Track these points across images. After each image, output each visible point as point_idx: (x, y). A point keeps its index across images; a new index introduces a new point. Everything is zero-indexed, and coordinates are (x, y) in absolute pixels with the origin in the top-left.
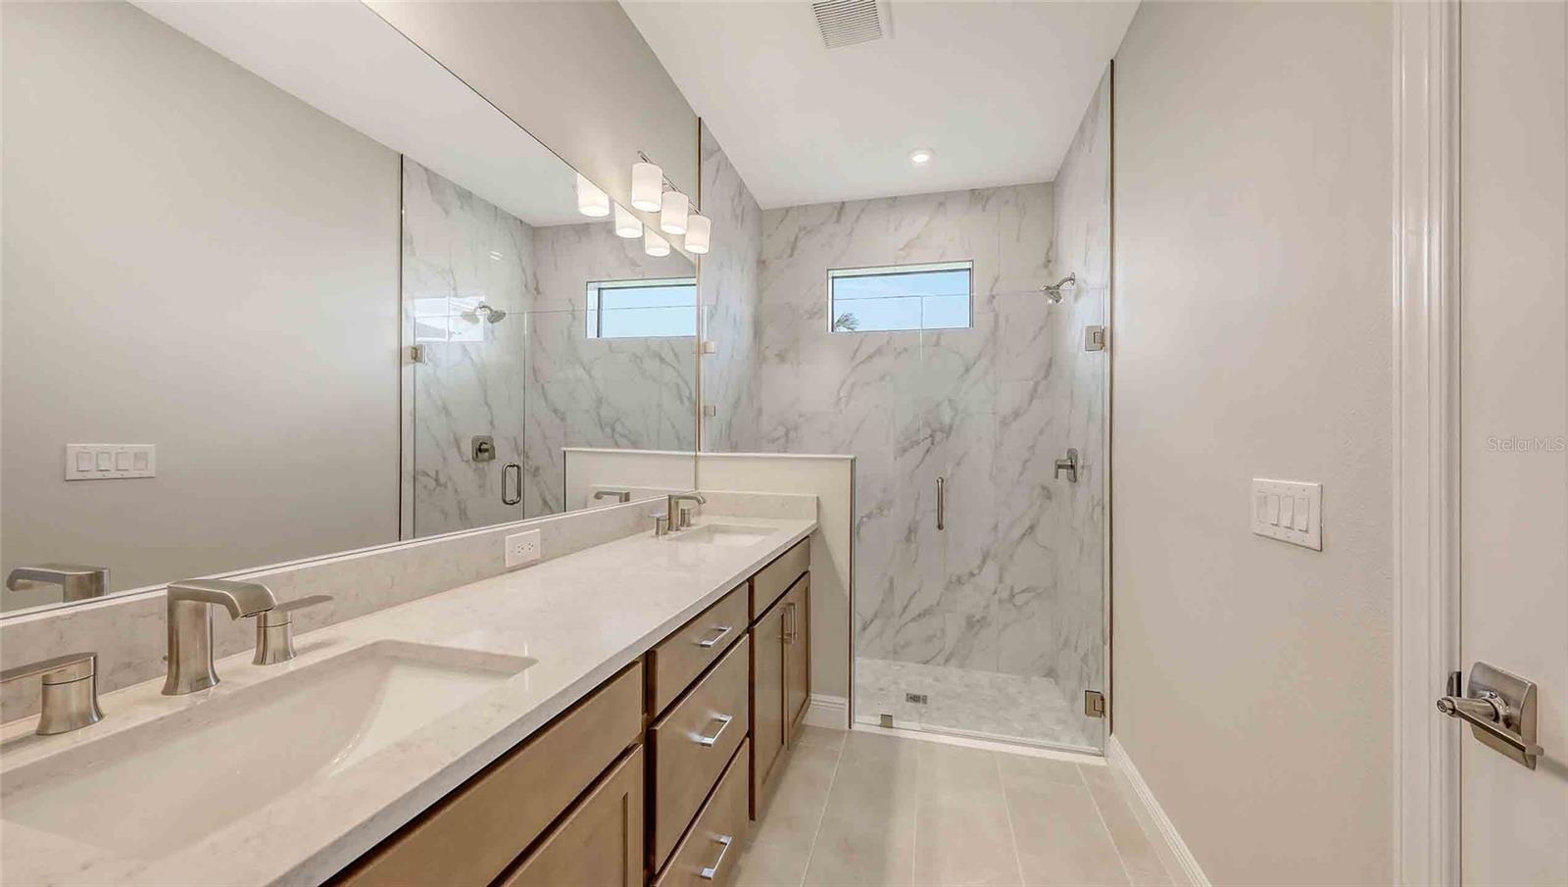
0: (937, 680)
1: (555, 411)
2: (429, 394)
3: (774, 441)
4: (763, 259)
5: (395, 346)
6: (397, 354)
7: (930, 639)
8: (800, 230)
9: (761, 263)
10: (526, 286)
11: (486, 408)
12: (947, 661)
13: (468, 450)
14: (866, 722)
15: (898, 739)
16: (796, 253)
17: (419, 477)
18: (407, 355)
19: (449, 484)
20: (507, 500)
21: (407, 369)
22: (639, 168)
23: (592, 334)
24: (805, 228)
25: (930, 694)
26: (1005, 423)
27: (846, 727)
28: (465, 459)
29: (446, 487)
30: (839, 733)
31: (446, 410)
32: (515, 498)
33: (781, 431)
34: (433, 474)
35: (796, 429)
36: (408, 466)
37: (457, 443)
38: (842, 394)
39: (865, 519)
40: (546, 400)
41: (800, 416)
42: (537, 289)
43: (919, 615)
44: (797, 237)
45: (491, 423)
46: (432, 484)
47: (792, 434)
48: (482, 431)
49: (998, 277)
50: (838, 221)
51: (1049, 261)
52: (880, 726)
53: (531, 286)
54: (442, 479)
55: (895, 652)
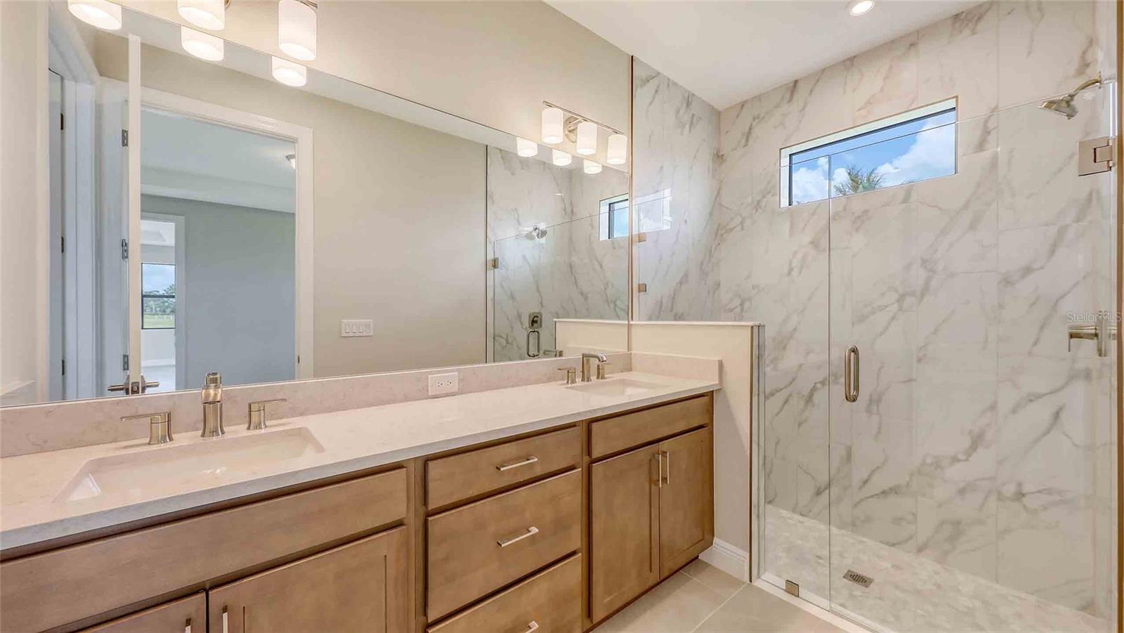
0: (896, 567)
1: (582, 294)
2: (502, 287)
3: (731, 310)
4: (720, 154)
5: (484, 260)
6: (484, 263)
7: (898, 521)
8: (754, 119)
9: (719, 157)
10: (565, 210)
11: (538, 294)
12: (920, 550)
13: (527, 323)
14: (770, 582)
15: (797, 609)
16: (751, 141)
17: (496, 338)
18: (490, 265)
19: (514, 343)
20: (530, 354)
21: (490, 273)
22: (547, 112)
23: (604, 236)
24: (758, 118)
25: (878, 578)
26: (1007, 281)
27: (747, 578)
28: (524, 327)
29: (512, 344)
30: (734, 582)
31: (512, 297)
32: (536, 353)
33: (737, 302)
34: (505, 336)
35: (750, 299)
36: (490, 330)
37: (519, 316)
38: (793, 265)
39: (818, 385)
40: (577, 286)
41: (754, 287)
42: (572, 211)
43: (883, 492)
44: (751, 125)
45: (541, 303)
46: (504, 343)
47: (747, 305)
48: (536, 310)
49: (996, 108)
50: (790, 101)
51: (1087, 65)
52: (785, 591)
53: (569, 210)
54: (510, 340)
55: (854, 525)
